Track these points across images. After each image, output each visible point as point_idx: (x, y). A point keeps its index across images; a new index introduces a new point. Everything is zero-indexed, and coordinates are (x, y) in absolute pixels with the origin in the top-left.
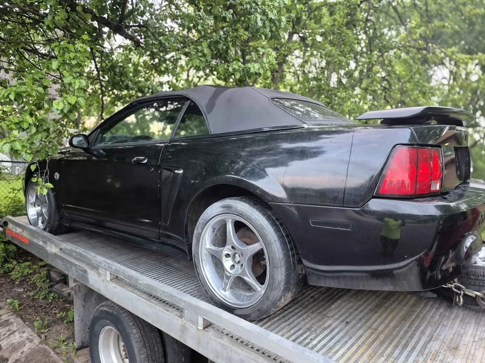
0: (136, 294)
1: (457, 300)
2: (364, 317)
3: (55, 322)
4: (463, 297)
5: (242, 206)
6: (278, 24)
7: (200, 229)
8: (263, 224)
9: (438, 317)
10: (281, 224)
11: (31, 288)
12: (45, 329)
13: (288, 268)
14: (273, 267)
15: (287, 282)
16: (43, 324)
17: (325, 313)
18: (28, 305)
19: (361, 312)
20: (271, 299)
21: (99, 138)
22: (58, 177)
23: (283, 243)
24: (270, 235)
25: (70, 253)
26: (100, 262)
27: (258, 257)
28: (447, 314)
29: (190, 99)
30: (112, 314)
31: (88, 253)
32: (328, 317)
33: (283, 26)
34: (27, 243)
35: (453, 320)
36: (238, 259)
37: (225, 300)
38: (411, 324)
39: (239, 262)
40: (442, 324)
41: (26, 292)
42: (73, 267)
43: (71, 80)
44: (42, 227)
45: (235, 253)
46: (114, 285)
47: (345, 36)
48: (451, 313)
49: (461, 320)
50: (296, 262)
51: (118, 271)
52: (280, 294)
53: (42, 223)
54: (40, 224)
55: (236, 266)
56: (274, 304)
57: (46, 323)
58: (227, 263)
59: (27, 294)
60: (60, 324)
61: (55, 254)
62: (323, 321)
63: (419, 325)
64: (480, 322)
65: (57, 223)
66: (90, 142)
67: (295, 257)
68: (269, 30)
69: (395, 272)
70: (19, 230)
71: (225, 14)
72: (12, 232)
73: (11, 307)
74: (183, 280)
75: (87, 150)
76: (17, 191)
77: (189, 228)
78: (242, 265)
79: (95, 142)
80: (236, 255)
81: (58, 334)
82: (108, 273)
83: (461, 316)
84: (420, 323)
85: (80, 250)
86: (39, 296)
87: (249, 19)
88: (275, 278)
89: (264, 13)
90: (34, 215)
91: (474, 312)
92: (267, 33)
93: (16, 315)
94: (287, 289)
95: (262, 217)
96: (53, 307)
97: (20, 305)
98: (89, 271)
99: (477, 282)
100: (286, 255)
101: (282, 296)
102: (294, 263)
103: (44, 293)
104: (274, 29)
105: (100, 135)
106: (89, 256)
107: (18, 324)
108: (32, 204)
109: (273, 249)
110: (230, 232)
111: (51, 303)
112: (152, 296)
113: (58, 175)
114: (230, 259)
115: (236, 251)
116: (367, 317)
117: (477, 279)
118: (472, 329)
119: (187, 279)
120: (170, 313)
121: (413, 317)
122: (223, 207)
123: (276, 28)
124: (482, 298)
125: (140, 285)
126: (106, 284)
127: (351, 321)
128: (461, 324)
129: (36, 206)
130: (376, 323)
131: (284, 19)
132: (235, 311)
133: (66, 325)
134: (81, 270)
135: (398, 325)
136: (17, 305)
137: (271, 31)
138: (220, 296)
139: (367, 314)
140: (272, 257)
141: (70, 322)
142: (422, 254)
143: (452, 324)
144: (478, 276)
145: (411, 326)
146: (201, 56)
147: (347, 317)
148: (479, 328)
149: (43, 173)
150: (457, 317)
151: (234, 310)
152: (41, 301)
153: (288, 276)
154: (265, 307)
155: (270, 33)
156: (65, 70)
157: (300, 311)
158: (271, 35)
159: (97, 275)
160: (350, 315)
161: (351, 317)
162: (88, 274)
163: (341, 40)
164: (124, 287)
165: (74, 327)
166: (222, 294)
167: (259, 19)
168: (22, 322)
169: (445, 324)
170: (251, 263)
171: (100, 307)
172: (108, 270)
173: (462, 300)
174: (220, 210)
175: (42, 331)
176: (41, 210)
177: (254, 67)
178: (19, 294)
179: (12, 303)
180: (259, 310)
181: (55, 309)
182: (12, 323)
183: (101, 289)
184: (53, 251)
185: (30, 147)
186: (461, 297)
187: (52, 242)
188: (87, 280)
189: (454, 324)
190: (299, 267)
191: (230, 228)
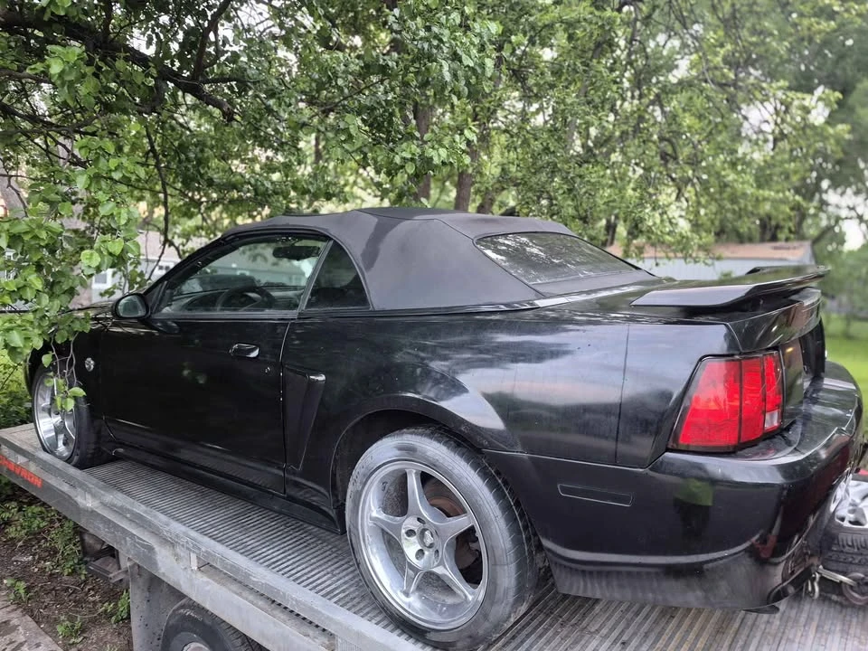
0: (246, 599)
1: (810, 589)
2: (652, 630)
3: (94, 621)
4: (819, 584)
5: (435, 450)
6: (479, 71)
7: (358, 484)
8: (474, 485)
9: (778, 623)
10: (505, 483)
11: (47, 554)
12: (76, 637)
13: (520, 566)
14: (494, 564)
15: (520, 589)
16: (73, 626)
17: (584, 624)
18: (42, 587)
19: (646, 618)
20: (491, 618)
21: (167, 296)
22: (92, 367)
23: (511, 520)
24: (488, 506)
25: (121, 511)
26: (177, 536)
27: (466, 540)
28: (793, 613)
29: (331, 239)
30: (203, 623)
31: (155, 516)
32: (590, 633)
33: (489, 74)
34: (39, 485)
35: (805, 626)
36: (429, 539)
37: (409, 613)
38: (732, 642)
39: (431, 546)
40: (785, 638)
41: (38, 562)
42: (128, 538)
43: (113, 208)
44: (66, 454)
45: (424, 530)
46: (205, 579)
47: (595, 77)
48: (800, 611)
49: (818, 627)
50: (533, 549)
51: (212, 556)
52: (508, 609)
53: (64, 444)
54: (61, 447)
55: (426, 553)
56: (497, 626)
57: (78, 625)
58: (411, 548)
59: (40, 565)
60: (104, 624)
61: (93, 511)
62: (583, 642)
63: (746, 641)
64: (849, 628)
65: (93, 446)
66: (150, 305)
67: (532, 541)
68: (463, 83)
69: (705, 567)
70: (21, 460)
71: (384, 60)
72: (9, 462)
73: (12, 596)
74: (330, 563)
75: (144, 321)
76: (11, 369)
77: (338, 478)
78: (437, 551)
79: (159, 305)
80: (426, 533)
81: (101, 644)
82: (193, 557)
83: (816, 618)
84: (748, 636)
85: (140, 509)
86: (63, 570)
87: (427, 69)
88: (499, 582)
89: (455, 57)
90: (50, 431)
91: (838, 607)
92: (461, 89)
93: (21, 610)
94: (519, 599)
95: (473, 472)
96: (89, 590)
97: (28, 590)
98: (157, 548)
99: (842, 557)
100: (517, 542)
101: (510, 614)
102: (530, 552)
103: (72, 563)
104: (473, 81)
105: (168, 291)
106: (156, 522)
107: (26, 629)
108: (43, 409)
109: (494, 531)
110: (414, 492)
111: (85, 582)
112: (274, 603)
113: (92, 362)
114: (414, 539)
115: (427, 526)
116: (657, 630)
117: (842, 552)
118: (837, 644)
119: (336, 560)
120: (310, 641)
121: (736, 625)
122: (400, 449)
123: (477, 78)
124: (851, 587)
125: (253, 585)
126: (191, 576)
127: (630, 639)
128: (818, 635)
129: (53, 415)
130: (673, 643)
131: (489, 63)
132: (428, 634)
133: (115, 626)
134: (143, 546)
135: (711, 645)
136: (22, 591)
137: (468, 84)
138: (397, 603)
139: (656, 622)
140: (492, 547)
141: (122, 619)
142: (754, 539)
143: (802, 635)
144: (844, 546)
145: (734, 644)
146: (344, 142)
147: (622, 632)
148: (848, 642)
149: (64, 362)
150: (810, 619)
151: (426, 632)
152: (65, 578)
153: (520, 578)
154: (481, 632)
155: (466, 89)
156: (100, 190)
157: (540, 624)
158: (469, 92)
159: (173, 559)
160: (628, 626)
161: (630, 630)
162: (155, 553)
163: (587, 83)
164: (223, 585)
165: (131, 629)
166: (401, 600)
167: (446, 68)
168: (35, 625)
169: (791, 637)
170: (452, 551)
171: (178, 609)
172: (194, 552)
173: (817, 589)
174: (395, 454)
175: (71, 642)
176: (63, 422)
177: (439, 155)
178: (26, 566)
179: (13, 586)
180: (470, 637)
181: (92, 593)
182: (15, 628)
183: (181, 583)
184: (89, 505)
185: (39, 324)
186: (816, 584)
187: (87, 490)
188: (155, 564)
189: (807, 637)
190: (539, 558)
191: (413, 483)
